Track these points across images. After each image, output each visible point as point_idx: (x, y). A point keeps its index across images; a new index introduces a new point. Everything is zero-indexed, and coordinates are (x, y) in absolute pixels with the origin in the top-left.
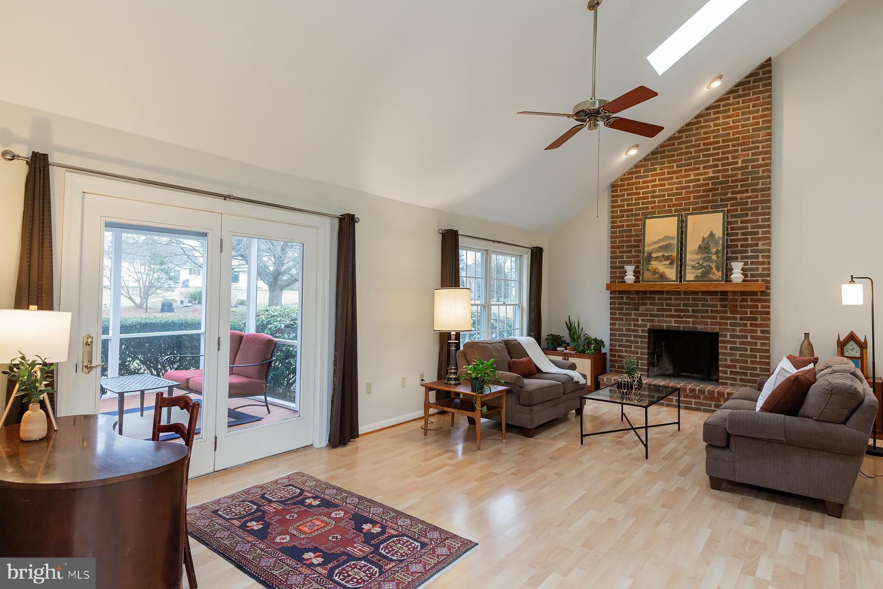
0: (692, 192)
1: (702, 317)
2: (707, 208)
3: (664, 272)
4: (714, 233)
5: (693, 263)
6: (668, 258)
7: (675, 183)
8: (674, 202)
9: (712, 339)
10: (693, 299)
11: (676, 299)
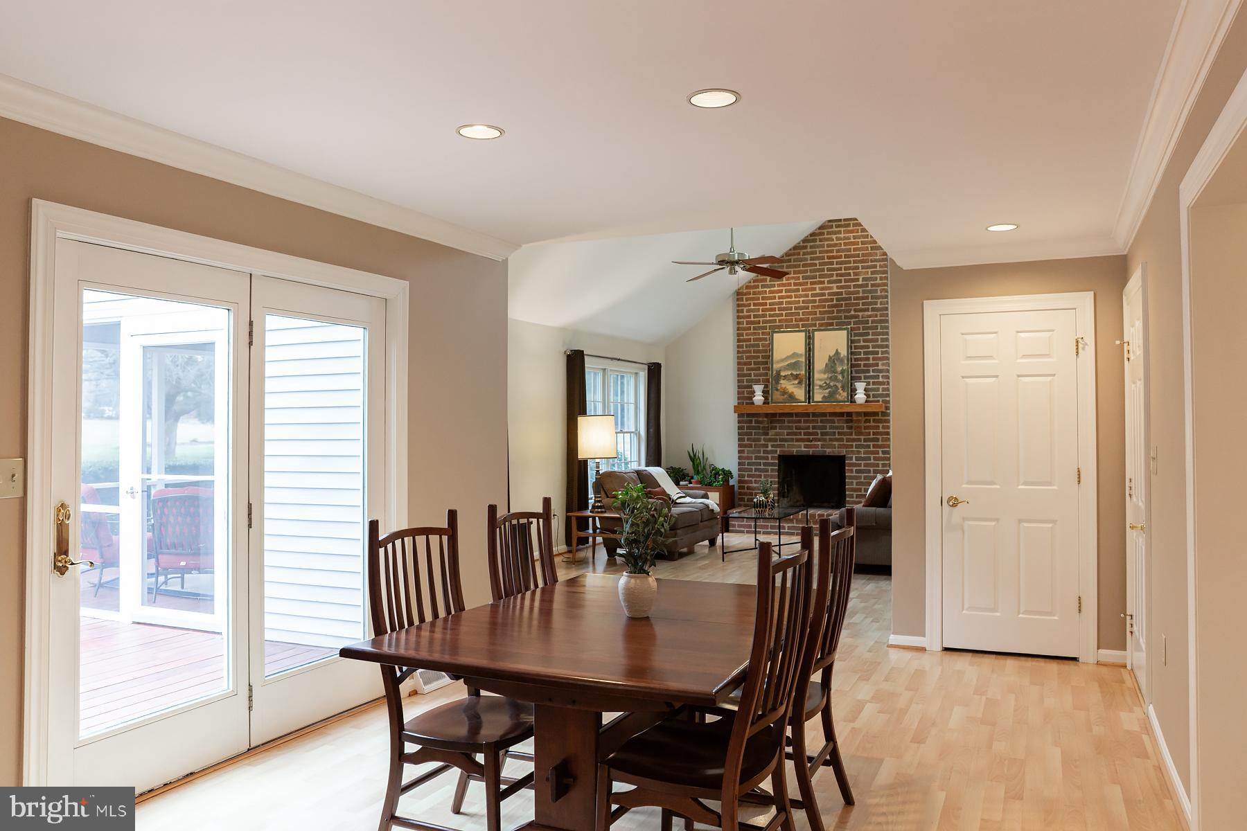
0: (818, 307)
1: (830, 440)
2: (832, 324)
3: (793, 393)
4: (839, 351)
5: (821, 383)
6: (796, 377)
7: (801, 296)
8: (801, 316)
9: (840, 461)
10: (822, 421)
11: (805, 422)
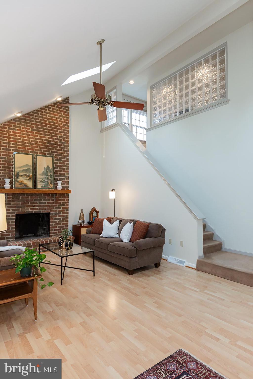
0: (39, 145)
1: (43, 206)
2: (45, 154)
3: (26, 184)
4: (49, 166)
5: (41, 180)
6: (28, 176)
7: (30, 138)
8: (30, 147)
9: (48, 215)
10: (39, 197)
11: (31, 198)
